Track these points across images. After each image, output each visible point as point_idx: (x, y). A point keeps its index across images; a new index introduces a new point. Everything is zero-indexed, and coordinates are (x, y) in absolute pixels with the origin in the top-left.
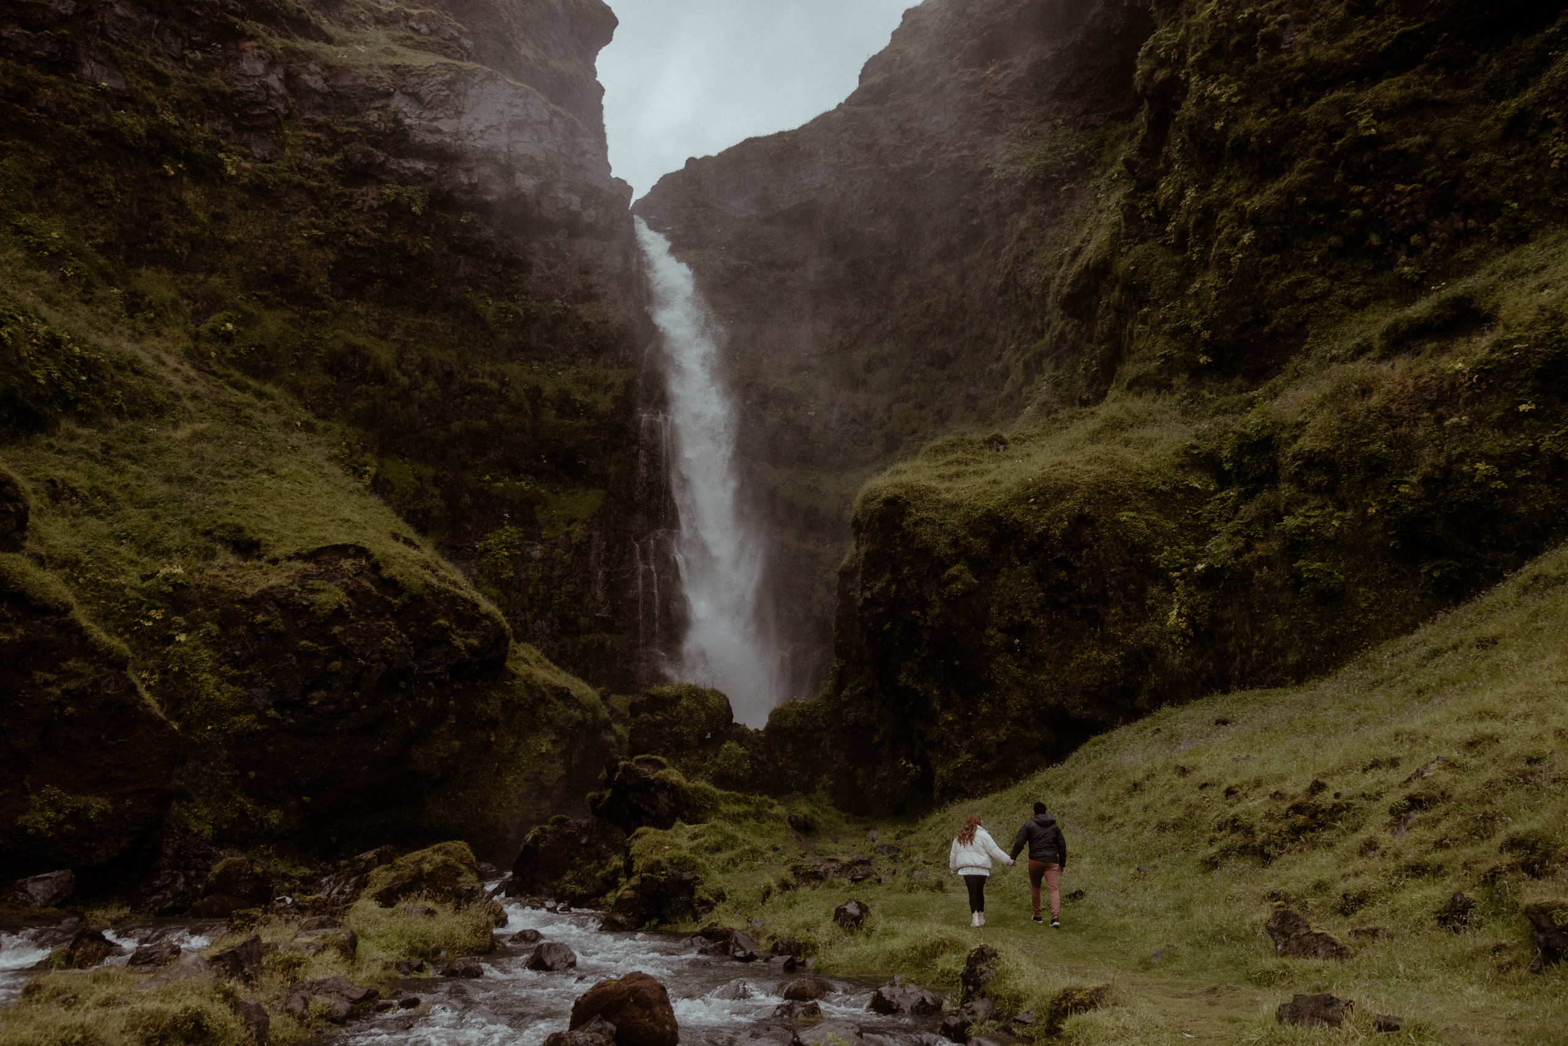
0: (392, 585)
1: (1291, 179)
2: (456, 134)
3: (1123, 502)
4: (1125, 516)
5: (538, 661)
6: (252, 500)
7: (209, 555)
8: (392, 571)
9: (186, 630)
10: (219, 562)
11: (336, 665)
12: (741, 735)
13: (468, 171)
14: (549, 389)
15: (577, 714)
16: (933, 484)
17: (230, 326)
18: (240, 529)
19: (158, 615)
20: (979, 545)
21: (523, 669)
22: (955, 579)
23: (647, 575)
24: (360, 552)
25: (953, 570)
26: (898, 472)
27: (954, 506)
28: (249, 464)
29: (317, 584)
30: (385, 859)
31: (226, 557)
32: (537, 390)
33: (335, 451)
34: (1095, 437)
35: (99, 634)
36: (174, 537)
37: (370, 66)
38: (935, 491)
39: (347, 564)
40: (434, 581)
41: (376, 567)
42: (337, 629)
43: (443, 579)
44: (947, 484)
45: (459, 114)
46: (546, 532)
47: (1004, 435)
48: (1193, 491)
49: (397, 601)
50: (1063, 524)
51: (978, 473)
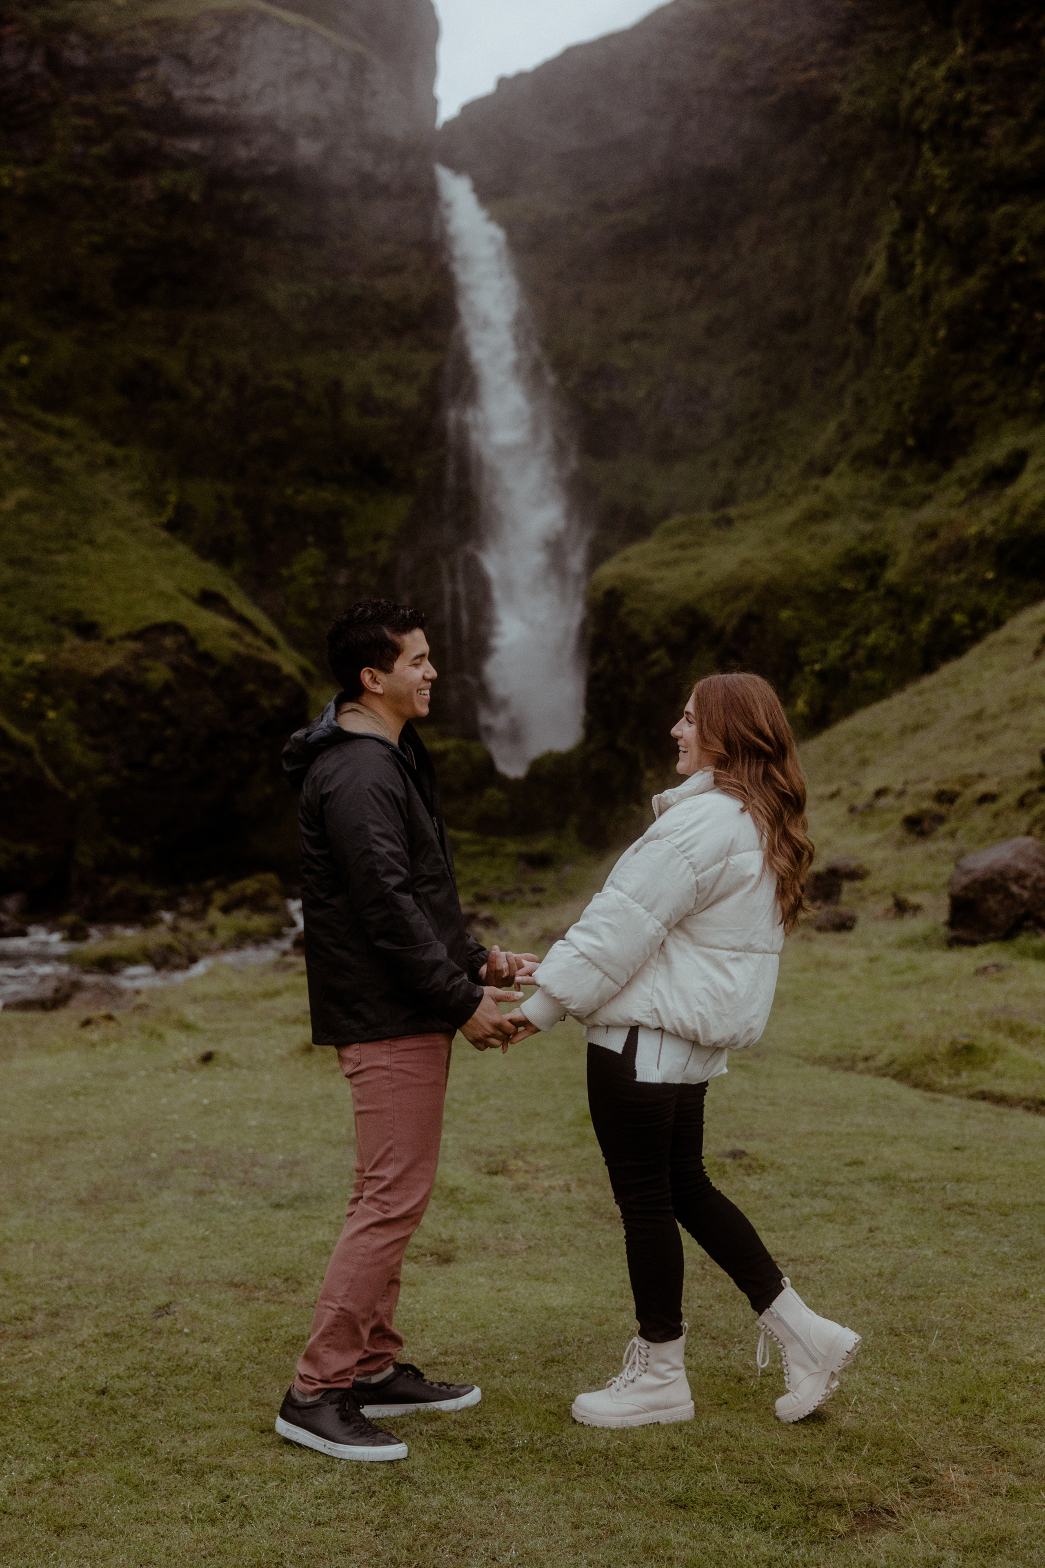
0: (206, 658)
1: (973, 283)
2: (231, 102)
3: (786, 601)
4: (785, 614)
6: (83, 581)
7: (59, 640)
8: (205, 645)
9: (55, 707)
10: (67, 645)
11: (169, 732)
12: (503, 782)
13: (247, 143)
14: (350, 382)
16: (649, 574)
17: (24, 360)
18: (78, 614)
19: (30, 696)
20: (677, 633)
22: (655, 663)
23: (455, 598)
24: (176, 628)
25: (655, 655)
26: (626, 560)
27: (661, 597)
28: (71, 535)
29: (147, 663)
30: (222, 886)
31: (72, 641)
32: (337, 385)
33: (138, 485)
34: (790, 530)
35: (14, 732)
36: (31, 624)
37: (132, 28)
38: (649, 582)
39: (168, 642)
40: (242, 649)
41: (192, 643)
42: (167, 702)
43: (249, 645)
44: (664, 573)
45: (232, 72)
46: (352, 553)
47: (732, 512)
48: (845, 591)
49: (212, 672)
50: (735, 622)
51: (694, 560)
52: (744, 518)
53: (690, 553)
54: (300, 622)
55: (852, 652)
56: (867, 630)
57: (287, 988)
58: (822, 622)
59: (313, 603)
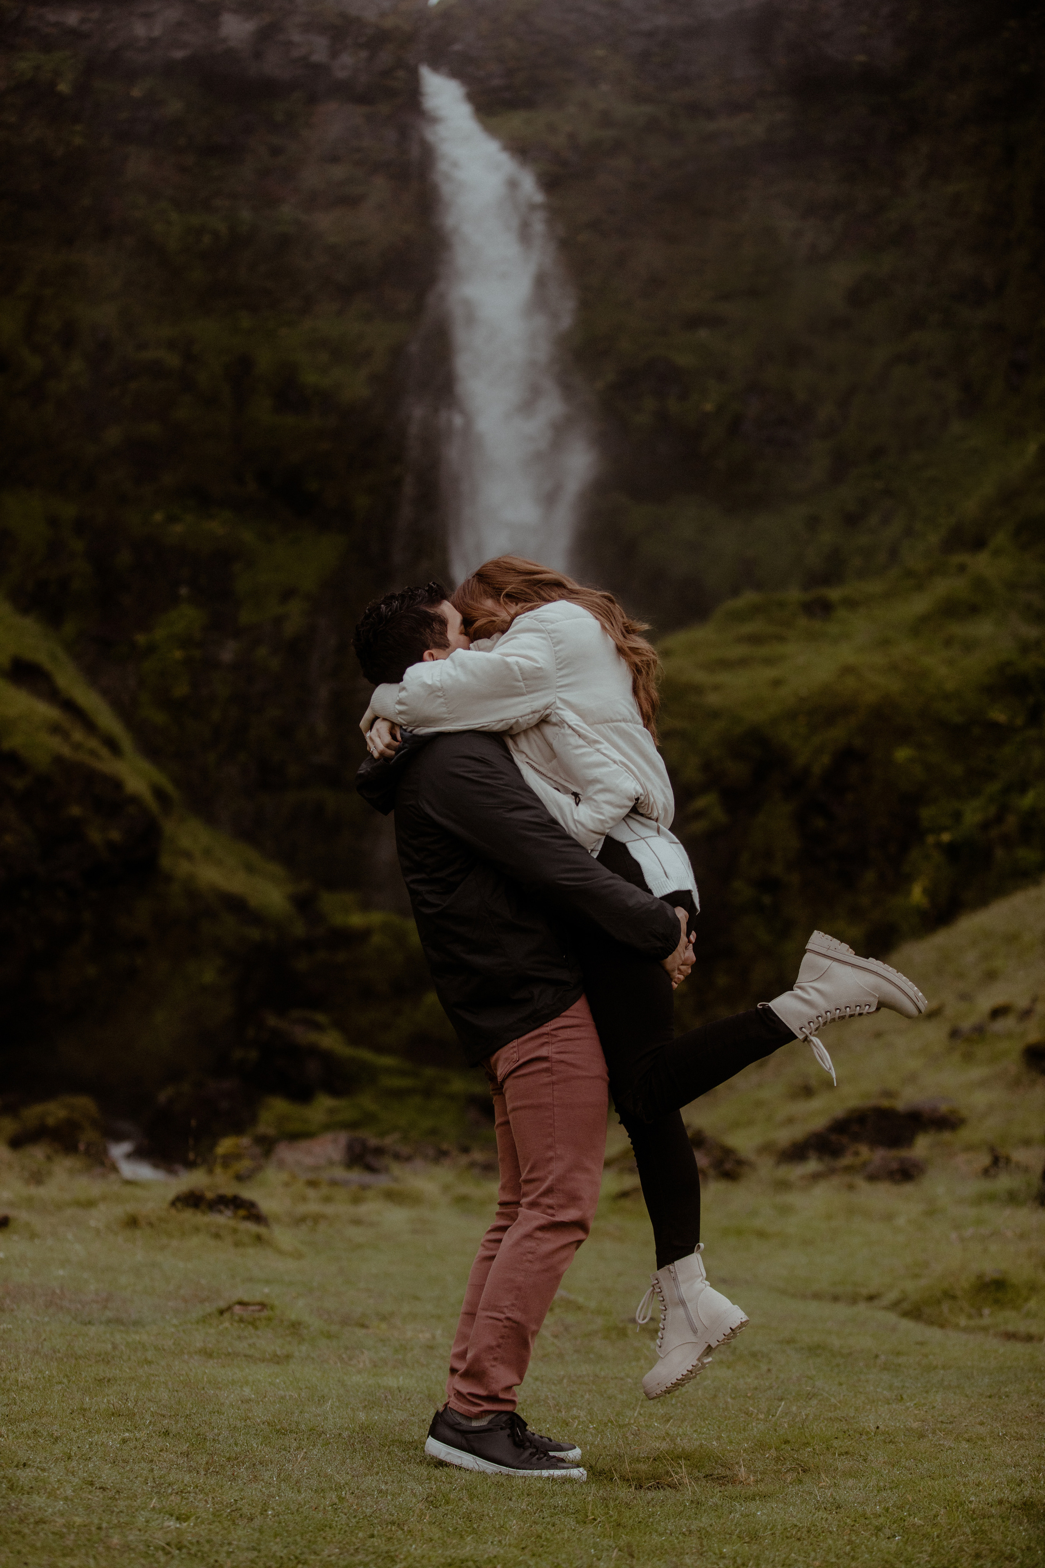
0: (13, 761)
3: (904, 735)
4: (902, 754)
5: (207, 853)
8: (13, 741)
14: (265, 360)
15: (255, 934)
16: (700, 677)
20: (736, 770)
21: (184, 868)
25: (701, 803)
27: (715, 714)
32: (245, 363)
34: (918, 627)
38: (698, 689)
40: (66, 751)
43: (77, 747)
44: (723, 677)
46: (246, 617)
47: (834, 594)
48: (994, 726)
49: (19, 784)
50: (826, 759)
51: (769, 661)
52: (851, 604)
53: (764, 651)
54: (159, 717)
55: (999, 819)
56: (1023, 787)
57: (104, 1198)
58: (957, 770)
59: (181, 690)
